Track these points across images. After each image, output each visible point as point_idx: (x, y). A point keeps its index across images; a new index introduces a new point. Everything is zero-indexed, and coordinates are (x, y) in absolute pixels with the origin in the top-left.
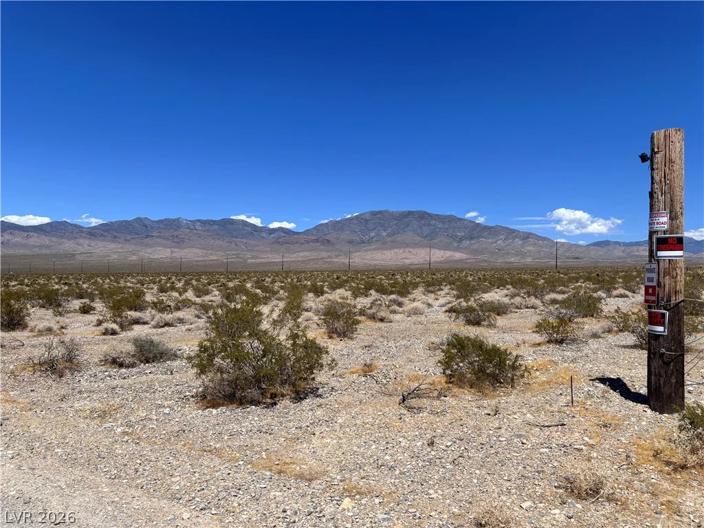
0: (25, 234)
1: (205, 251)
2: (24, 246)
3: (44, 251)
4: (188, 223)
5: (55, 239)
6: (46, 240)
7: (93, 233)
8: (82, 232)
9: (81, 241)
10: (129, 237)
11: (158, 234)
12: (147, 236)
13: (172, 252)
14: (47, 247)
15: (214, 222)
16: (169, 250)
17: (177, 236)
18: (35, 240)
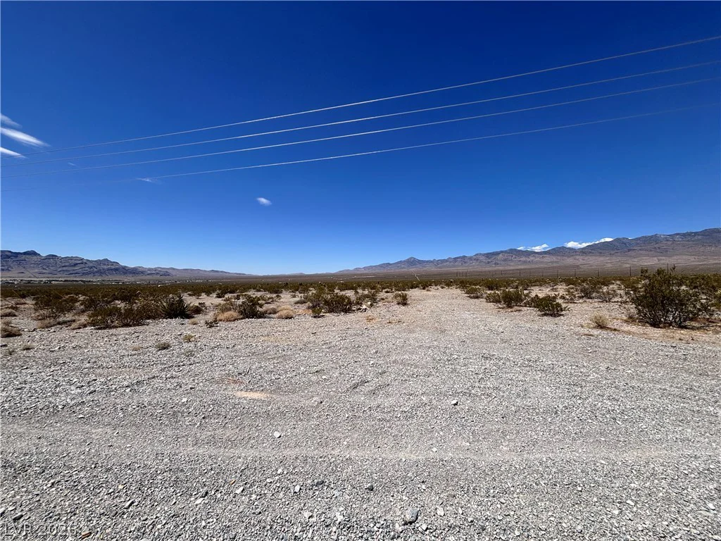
0: (541, 256)
1: (696, 257)
2: (542, 262)
3: (555, 265)
4: (666, 238)
5: (559, 258)
6: (554, 259)
7: (583, 252)
8: (576, 252)
9: (577, 257)
10: (612, 252)
11: (639, 248)
12: (629, 250)
13: (659, 260)
14: (556, 262)
15: (696, 234)
16: (655, 258)
17: (659, 248)
18: (548, 259)
